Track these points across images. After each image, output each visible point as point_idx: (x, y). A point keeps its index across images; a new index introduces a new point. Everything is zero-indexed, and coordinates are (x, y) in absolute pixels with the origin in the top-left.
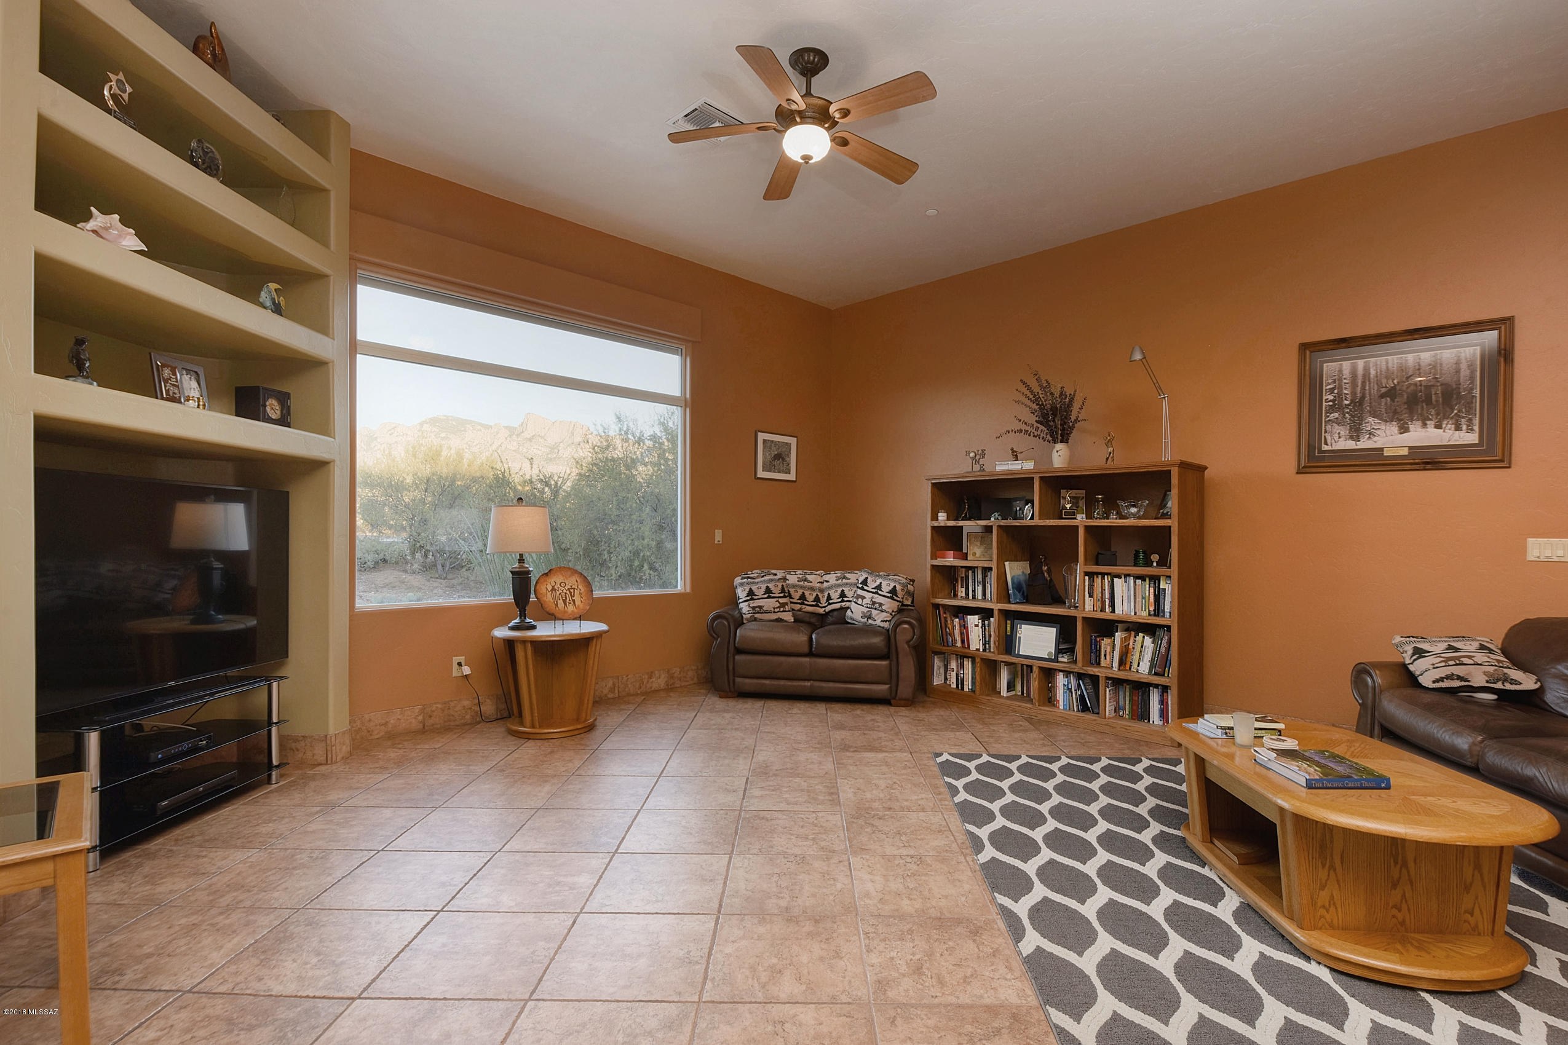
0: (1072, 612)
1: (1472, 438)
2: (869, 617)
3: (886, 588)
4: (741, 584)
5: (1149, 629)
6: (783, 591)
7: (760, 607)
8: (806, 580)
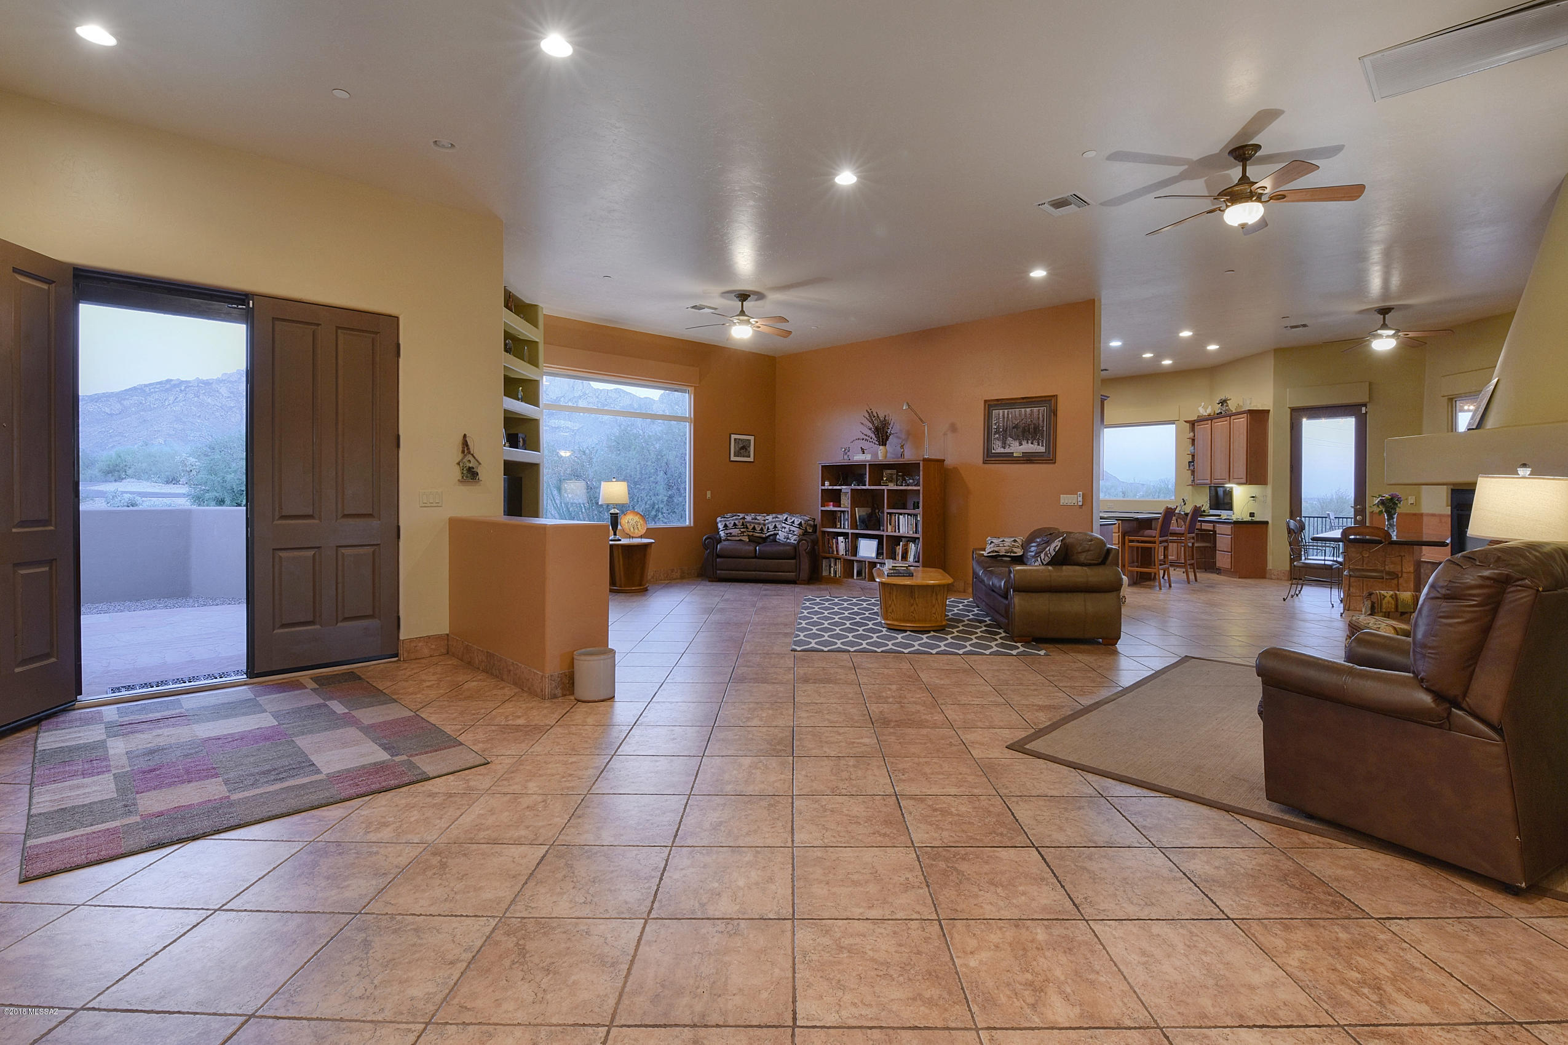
0: (882, 533)
1: (1042, 449)
2: (788, 539)
3: (796, 523)
4: (721, 521)
5: (914, 540)
6: (743, 524)
7: (730, 533)
8: (756, 519)
